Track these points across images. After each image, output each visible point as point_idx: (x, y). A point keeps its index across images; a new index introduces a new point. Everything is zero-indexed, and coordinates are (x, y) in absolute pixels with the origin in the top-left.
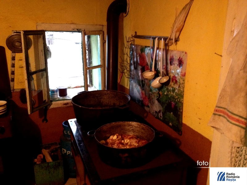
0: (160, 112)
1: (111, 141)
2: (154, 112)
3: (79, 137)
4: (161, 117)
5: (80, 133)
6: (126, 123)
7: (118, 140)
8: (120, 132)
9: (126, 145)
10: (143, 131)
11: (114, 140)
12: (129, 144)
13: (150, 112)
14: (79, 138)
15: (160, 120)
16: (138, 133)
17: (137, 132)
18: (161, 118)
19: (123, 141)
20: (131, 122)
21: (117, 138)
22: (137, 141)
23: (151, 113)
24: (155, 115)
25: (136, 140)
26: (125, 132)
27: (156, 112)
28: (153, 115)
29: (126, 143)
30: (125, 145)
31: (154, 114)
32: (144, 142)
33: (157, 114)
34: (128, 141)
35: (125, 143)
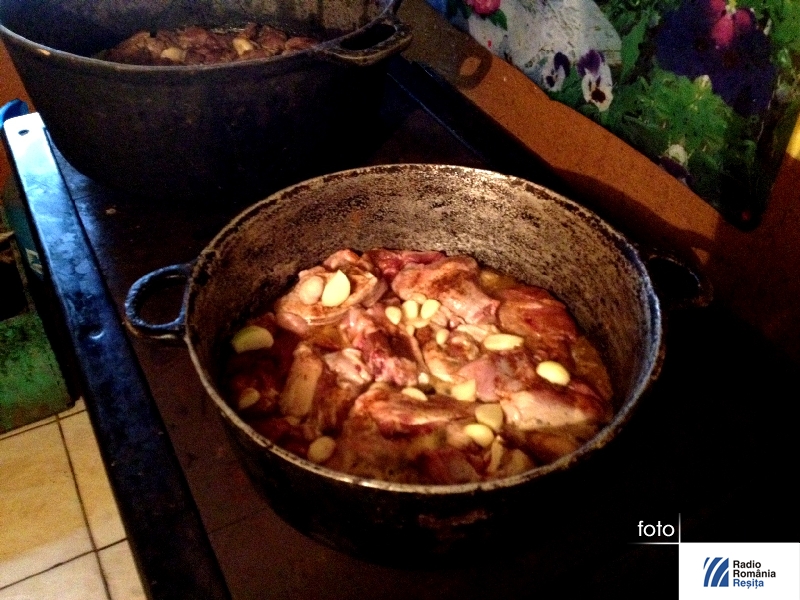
0: (592, 61)
1: (309, 318)
2: (542, 62)
3: (85, 266)
4: (599, 96)
5: (89, 226)
6: (408, 174)
7: (362, 305)
8: (360, 237)
9: (421, 346)
10: (523, 228)
11: (328, 309)
12: (441, 337)
13: (508, 58)
14: (81, 277)
15: (594, 116)
16: (485, 238)
17: (477, 236)
18: (603, 107)
19: (393, 315)
20: (435, 169)
21: (354, 286)
22: (488, 308)
23: (521, 62)
24: (551, 82)
25: (486, 302)
26: (399, 230)
27: (561, 60)
28: (533, 79)
29: (420, 325)
30: (414, 343)
31: (546, 72)
32: (536, 306)
33: (567, 73)
34: (431, 307)
35: (410, 331)
